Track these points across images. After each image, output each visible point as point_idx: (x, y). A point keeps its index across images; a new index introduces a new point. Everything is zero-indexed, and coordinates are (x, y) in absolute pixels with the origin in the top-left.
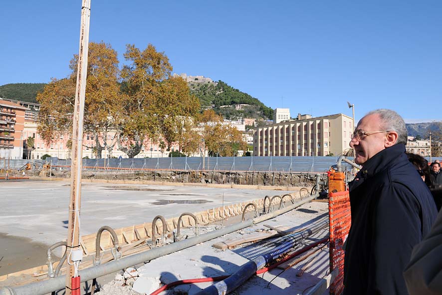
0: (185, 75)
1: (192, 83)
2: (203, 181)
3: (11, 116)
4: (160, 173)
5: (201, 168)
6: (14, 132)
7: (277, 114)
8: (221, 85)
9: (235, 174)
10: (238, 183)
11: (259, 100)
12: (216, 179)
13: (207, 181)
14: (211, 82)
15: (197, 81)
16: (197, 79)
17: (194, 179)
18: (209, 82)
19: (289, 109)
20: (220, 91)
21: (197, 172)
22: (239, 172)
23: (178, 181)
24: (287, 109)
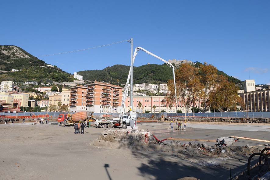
0: (176, 60)
1: (180, 64)
2: (248, 122)
3: (117, 92)
4: (224, 119)
5: (246, 117)
6: (118, 99)
7: (247, 83)
8: (198, 64)
9: (264, 119)
10: (267, 123)
11: (223, 72)
12: (255, 122)
13: (250, 122)
14: (192, 63)
15: (182, 63)
16: (182, 62)
17: (243, 122)
18: (190, 63)
19: (254, 80)
20: (198, 68)
21: (244, 118)
22: (266, 118)
23: (234, 122)
24: (252, 80)
